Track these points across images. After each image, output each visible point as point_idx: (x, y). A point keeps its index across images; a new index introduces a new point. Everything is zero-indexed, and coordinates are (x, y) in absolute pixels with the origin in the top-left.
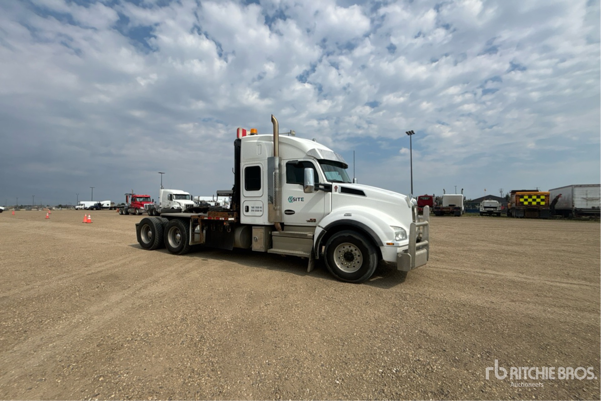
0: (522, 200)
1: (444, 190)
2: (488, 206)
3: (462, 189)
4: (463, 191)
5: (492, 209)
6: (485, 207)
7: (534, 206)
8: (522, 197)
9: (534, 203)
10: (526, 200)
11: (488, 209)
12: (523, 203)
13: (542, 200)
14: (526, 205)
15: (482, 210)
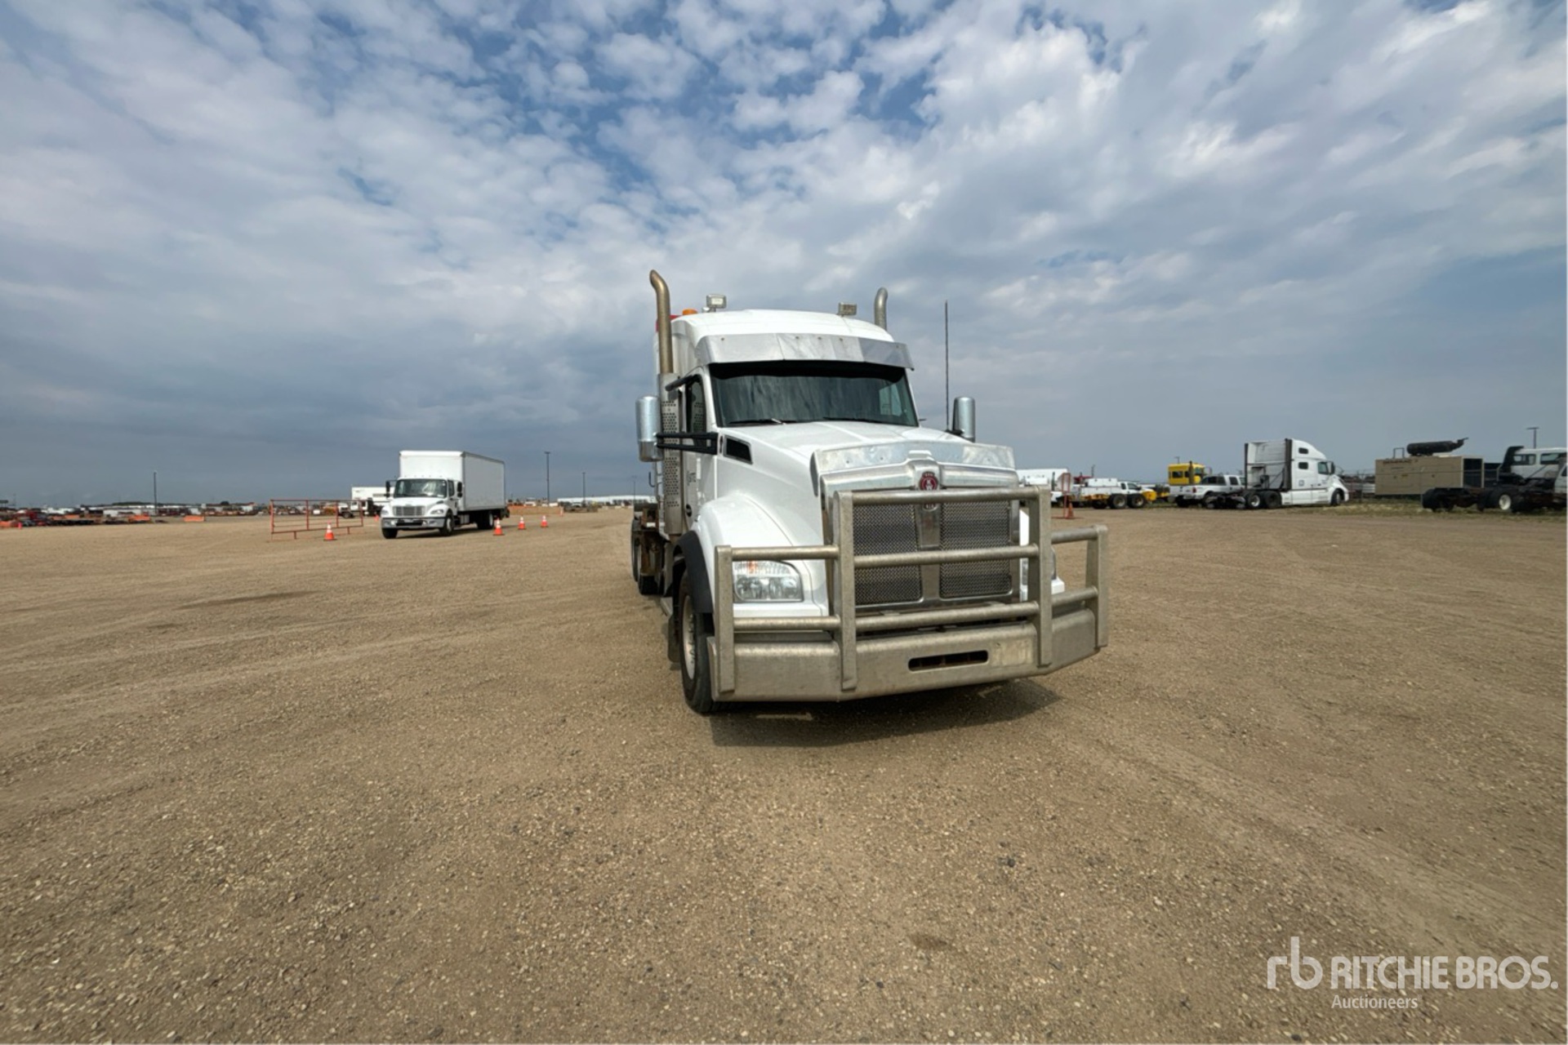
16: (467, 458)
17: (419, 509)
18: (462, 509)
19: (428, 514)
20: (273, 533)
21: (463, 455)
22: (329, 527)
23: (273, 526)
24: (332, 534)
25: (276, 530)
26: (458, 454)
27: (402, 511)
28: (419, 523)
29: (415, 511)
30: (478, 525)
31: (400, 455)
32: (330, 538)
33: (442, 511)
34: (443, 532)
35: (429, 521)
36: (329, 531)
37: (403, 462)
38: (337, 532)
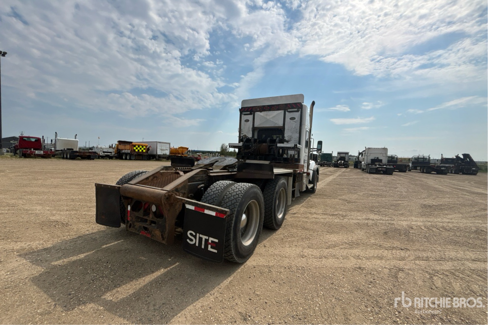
0: (135, 148)
1: (56, 133)
2: (106, 151)
3: (76, 135)
4: (77, 136)
5: (109, 154)
6: (104, 152)
7: (141, 152)
8: (135, 146)
9: (140, 151)
10: (137, 148)
11: (106, 154)
12: (135, 150)
13: (144, 149)
14: (137, 152)
15: (102, 154)
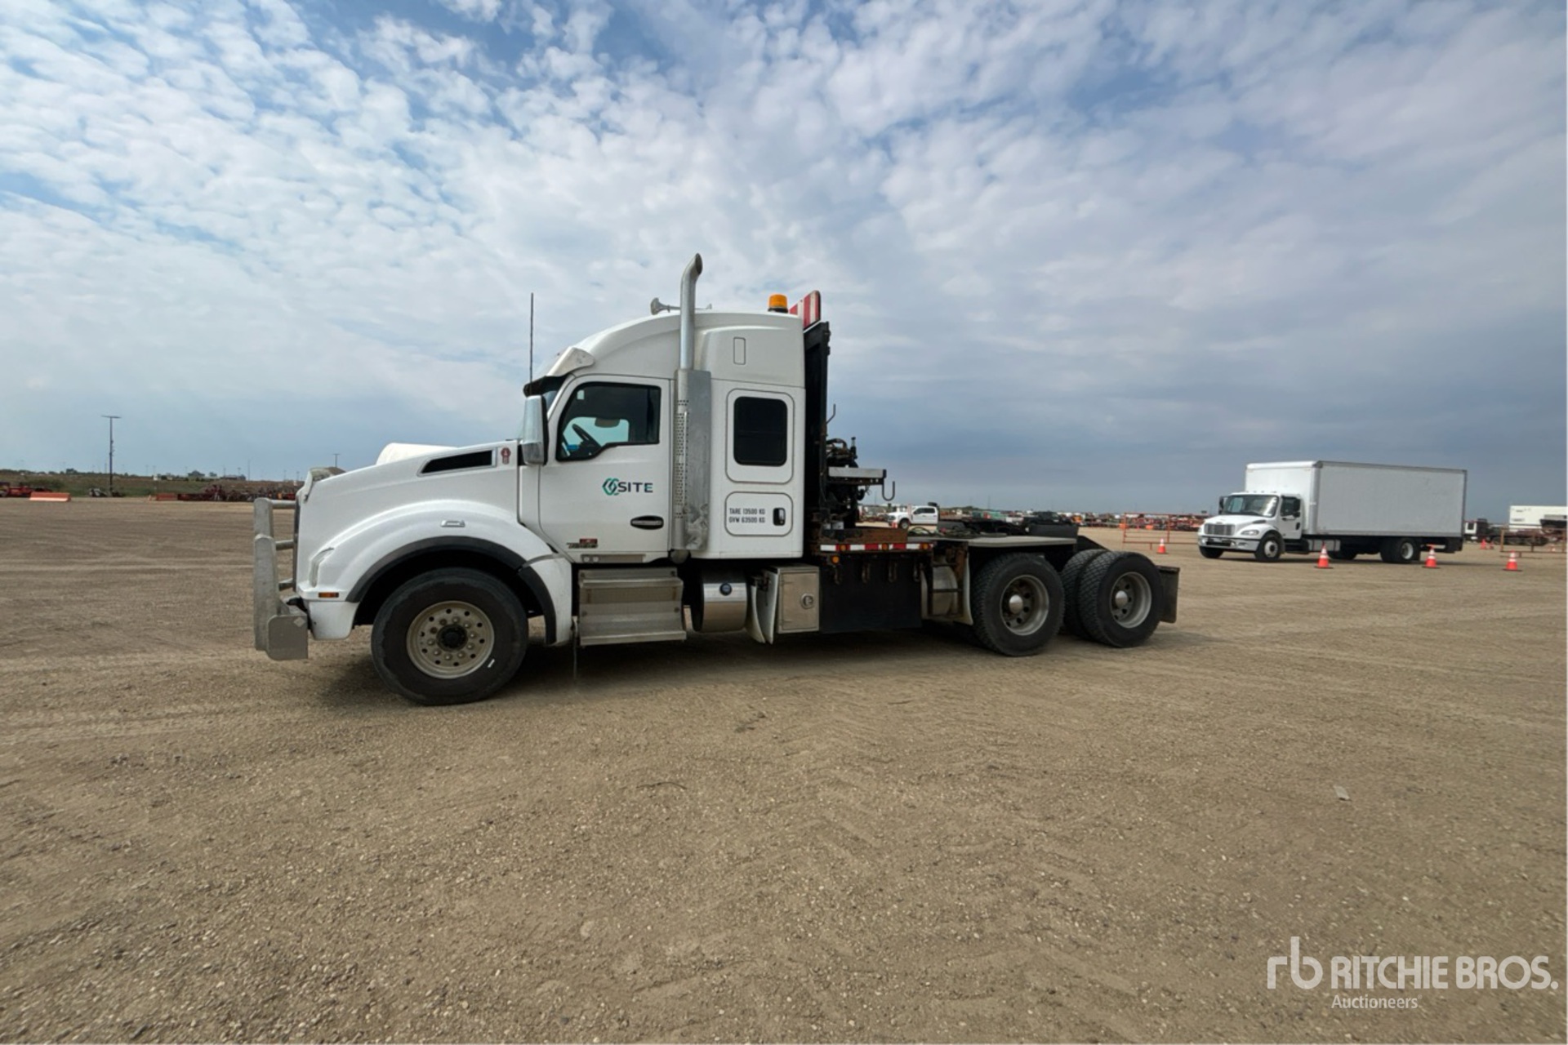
16: (1326, 469)
17: (1229, 528)
18: (1310, 532)
19: (1237, 534)
20: (1124, 542)
21: (1319, 465)
22: (1162, 541)
23: (1125, 536)
24: (1164, 548)
25: (1127, 539)
26: (1310, 463)
27: (1213, 529)
28: (1228, 543)
29: (1225, 529)
30: (1382, 556)
31: (1246, 468)
32: (1160, 551)
33: (1257, 532)
34: (1260, 556)
35: (1238, 542)
36: (1162, 545)
37: (1249, 476)
38: (1168, 546)
